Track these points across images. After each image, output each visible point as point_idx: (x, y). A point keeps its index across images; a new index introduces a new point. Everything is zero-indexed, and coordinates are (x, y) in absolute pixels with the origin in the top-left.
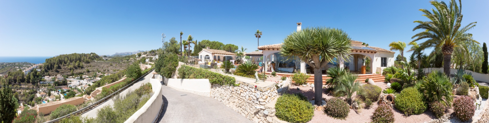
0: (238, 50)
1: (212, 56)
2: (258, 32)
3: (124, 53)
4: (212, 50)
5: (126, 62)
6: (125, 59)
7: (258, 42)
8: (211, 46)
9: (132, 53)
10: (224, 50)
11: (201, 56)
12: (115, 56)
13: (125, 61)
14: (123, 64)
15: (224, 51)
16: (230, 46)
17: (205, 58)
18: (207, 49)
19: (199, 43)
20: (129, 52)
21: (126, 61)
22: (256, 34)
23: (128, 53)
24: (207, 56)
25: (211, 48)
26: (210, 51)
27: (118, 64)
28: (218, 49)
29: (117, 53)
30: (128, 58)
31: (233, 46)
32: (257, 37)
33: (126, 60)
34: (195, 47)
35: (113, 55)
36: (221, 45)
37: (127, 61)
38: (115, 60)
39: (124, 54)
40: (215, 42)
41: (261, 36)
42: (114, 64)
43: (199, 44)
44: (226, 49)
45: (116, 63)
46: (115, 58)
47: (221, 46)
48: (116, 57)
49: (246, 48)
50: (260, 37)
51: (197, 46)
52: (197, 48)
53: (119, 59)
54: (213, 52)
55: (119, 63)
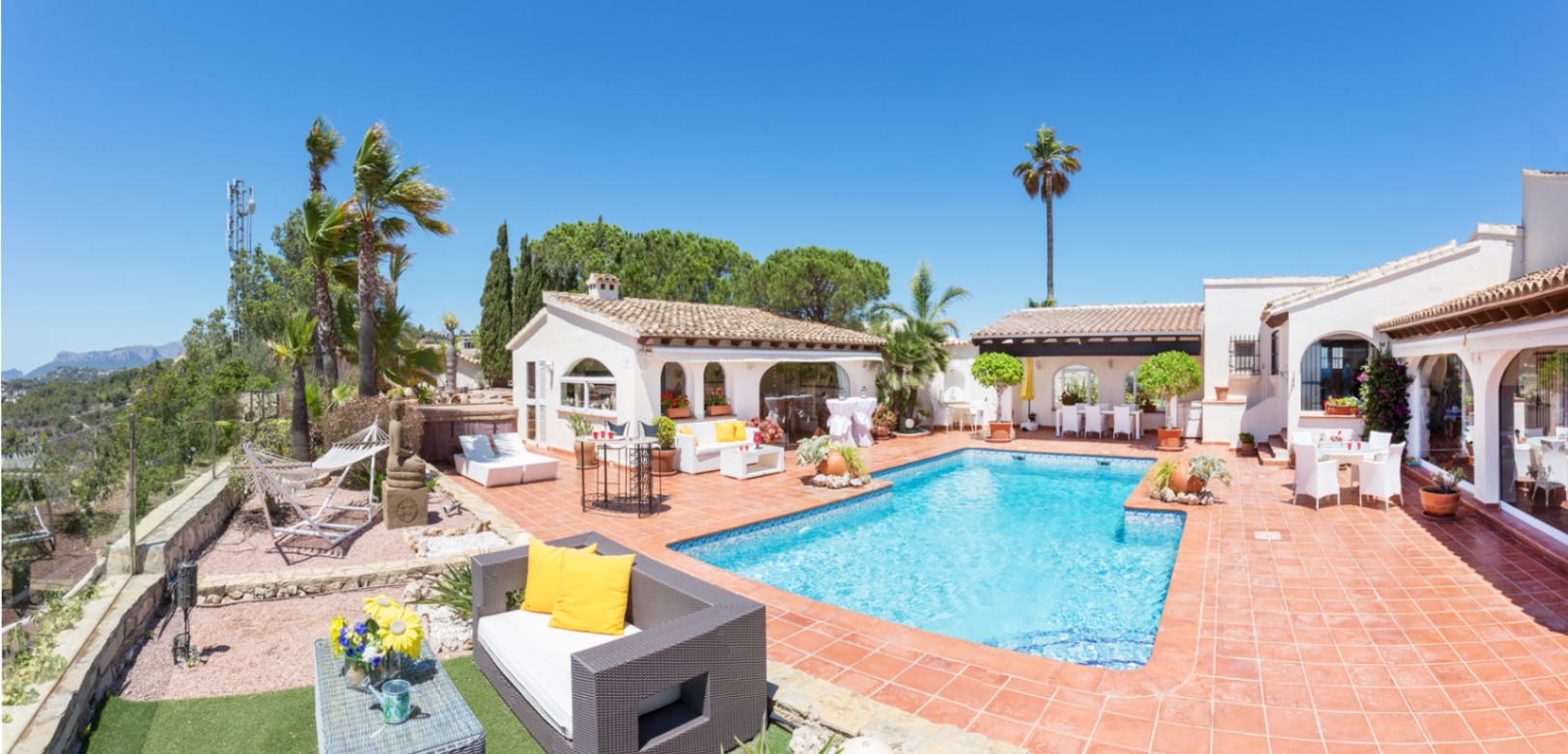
0: (890, 299)
1: (643, 365)
2: (1043, 150)
3: (106, 353)
4: (645, 303)
5: (107, 412)
6: (103, 396)
7: (1050, 231)
8: (630, 275)
9: (155, 352)
10: (758, 301)
11: (531, 366)
12: (50, 375)
13: (103, 407)
14: (85, 426)
15: (760, 315)
16: (811, 268)
17: (570, 391)
18: (594, 294)
19: (525, 247)
20: (140, 348)
21: (111, 406)
22: (1022, 169)
23: (133, 353)
24: (589, 367)
25: (636, 287)
26: (619, 315)
27: (53, 429)
28: (700, 297)
29: (66, 355)
30: (119, 389)
31: (846, 260)
32: (1031, 187)
33: (109, 399)
34: (488, 288)
35: (39, 369)
36: (723, 258)
37: (116, 405)
38: (50, 407)
39: (106, 357)
40: (671, 237)
41: (1069, 176)
42: (33, 429)
43: (526, 261)
44: (775, 291)
45: (45, 424)
46: (50, 392)
47: (719, 270)
48: (53, 386)
49: (956, 284)
50: (1060, 185)
51: (509, 279)
52: (509, 295)
53: (74, 393)
54: (655, 328)
55: (61, 426)
